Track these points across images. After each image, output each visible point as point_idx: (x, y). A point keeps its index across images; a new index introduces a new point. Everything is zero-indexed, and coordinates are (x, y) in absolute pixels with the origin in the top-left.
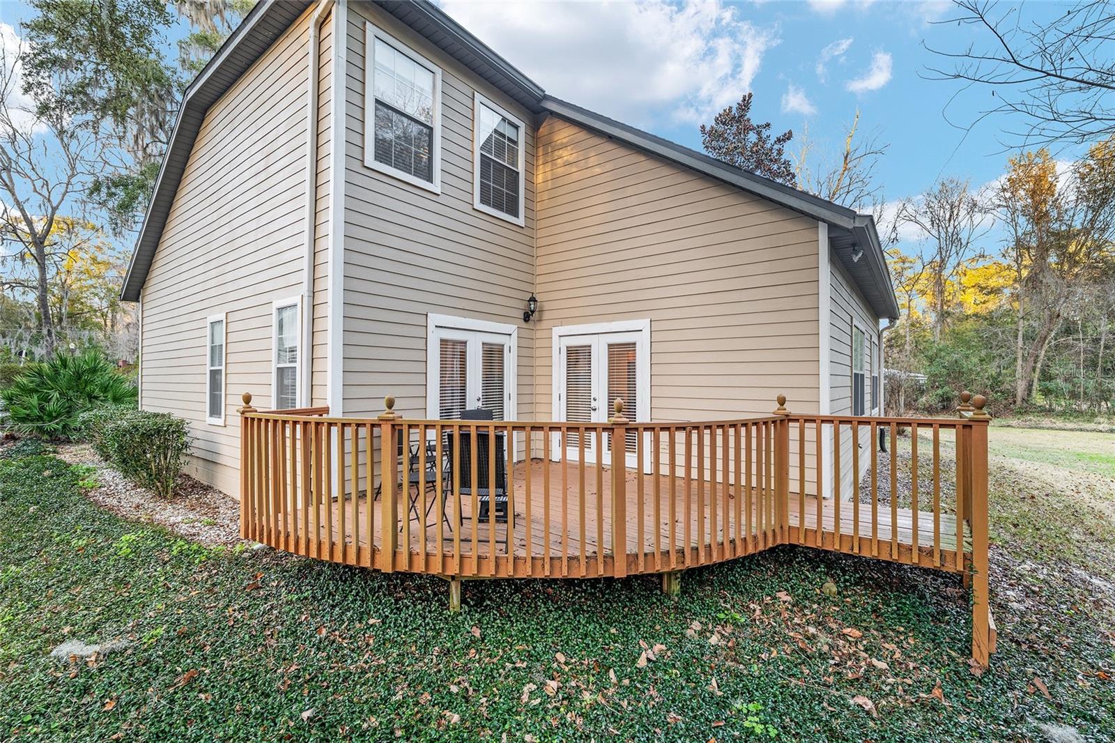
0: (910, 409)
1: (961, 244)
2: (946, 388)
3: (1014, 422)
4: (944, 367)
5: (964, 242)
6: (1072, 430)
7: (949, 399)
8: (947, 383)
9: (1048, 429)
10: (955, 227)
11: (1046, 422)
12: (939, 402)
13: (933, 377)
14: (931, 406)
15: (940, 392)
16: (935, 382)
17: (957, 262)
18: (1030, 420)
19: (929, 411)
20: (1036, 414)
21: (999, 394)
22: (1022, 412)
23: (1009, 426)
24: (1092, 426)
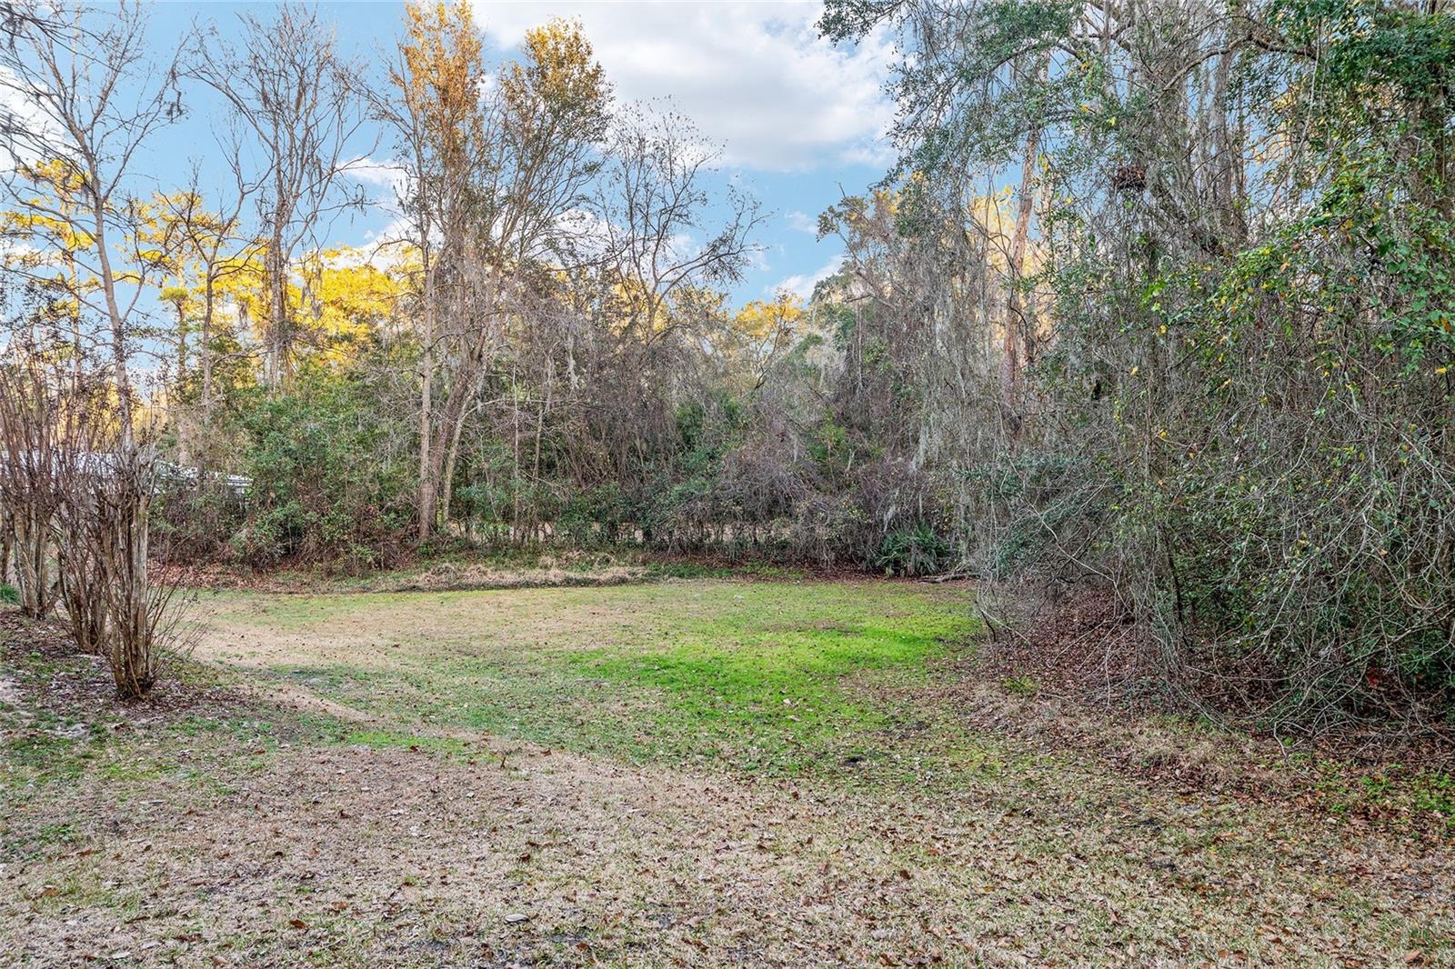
0: (212, 561)
1: (321, 172)
2: (293, 505)
3: (421, 578)
4: (288, 453)
5: (326, 167)
6: (514, 586)
7: (297, 532)
8: (293, 492)
9: (478, 587)
10: (308, 130)
11: (472, 573)
12: (278, 539)
13: (265, 475)
14: (259, 550)
15: (278, 513)
16: (267, 490)
17: (309, 210)
18: (447, 570)
19: (255, 565)
20: (453, 555)
21: (393, 515)
22: (431, 553)
23: (414, 588)
24: (536, 574)
